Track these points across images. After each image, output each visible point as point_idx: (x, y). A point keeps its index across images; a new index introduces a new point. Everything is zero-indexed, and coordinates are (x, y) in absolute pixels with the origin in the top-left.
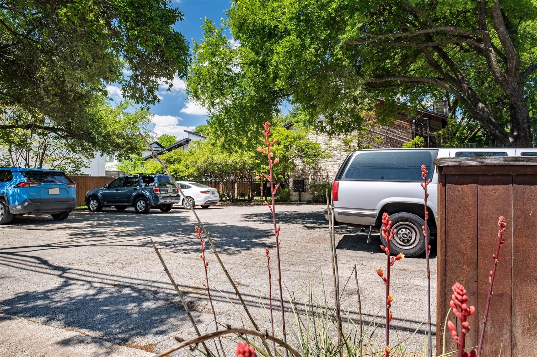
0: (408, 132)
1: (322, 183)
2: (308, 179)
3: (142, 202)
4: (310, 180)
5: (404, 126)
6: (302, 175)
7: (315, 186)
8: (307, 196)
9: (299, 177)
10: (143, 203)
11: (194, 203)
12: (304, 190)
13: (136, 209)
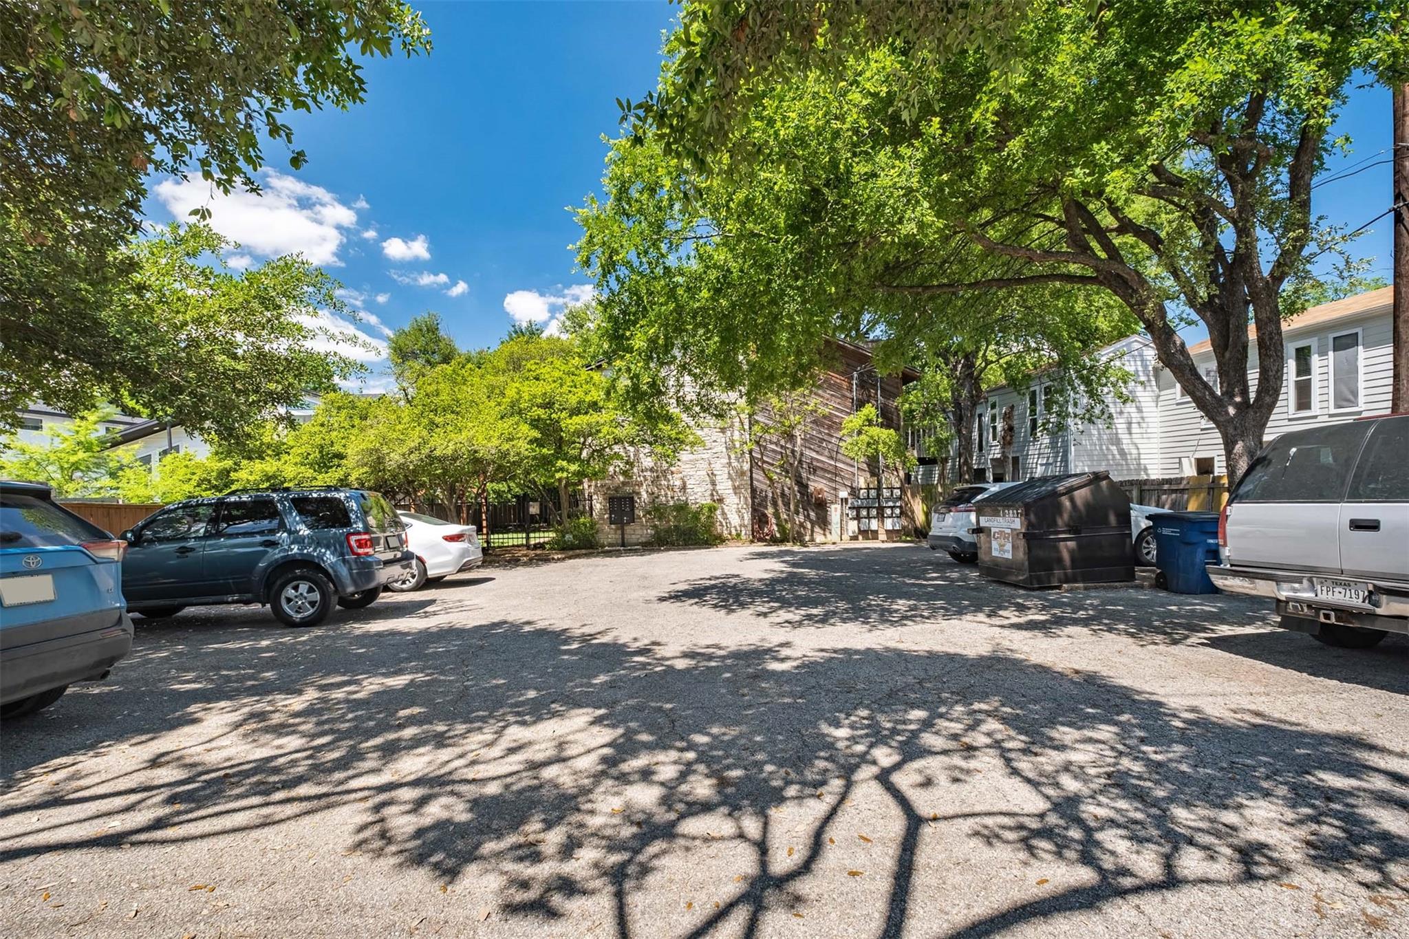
0: (844, 396)
1: (671, 503)
2: (639, 494)
3: (303, 588)
4: (644, 495)
5: (836, 384)
6: (624, 483)
7: (656, 509)
8: (640, 531)
9: (617, 489)
10: (310, 590)
11: (425, 570)
12: (632, 519)
13: (277, 608)
